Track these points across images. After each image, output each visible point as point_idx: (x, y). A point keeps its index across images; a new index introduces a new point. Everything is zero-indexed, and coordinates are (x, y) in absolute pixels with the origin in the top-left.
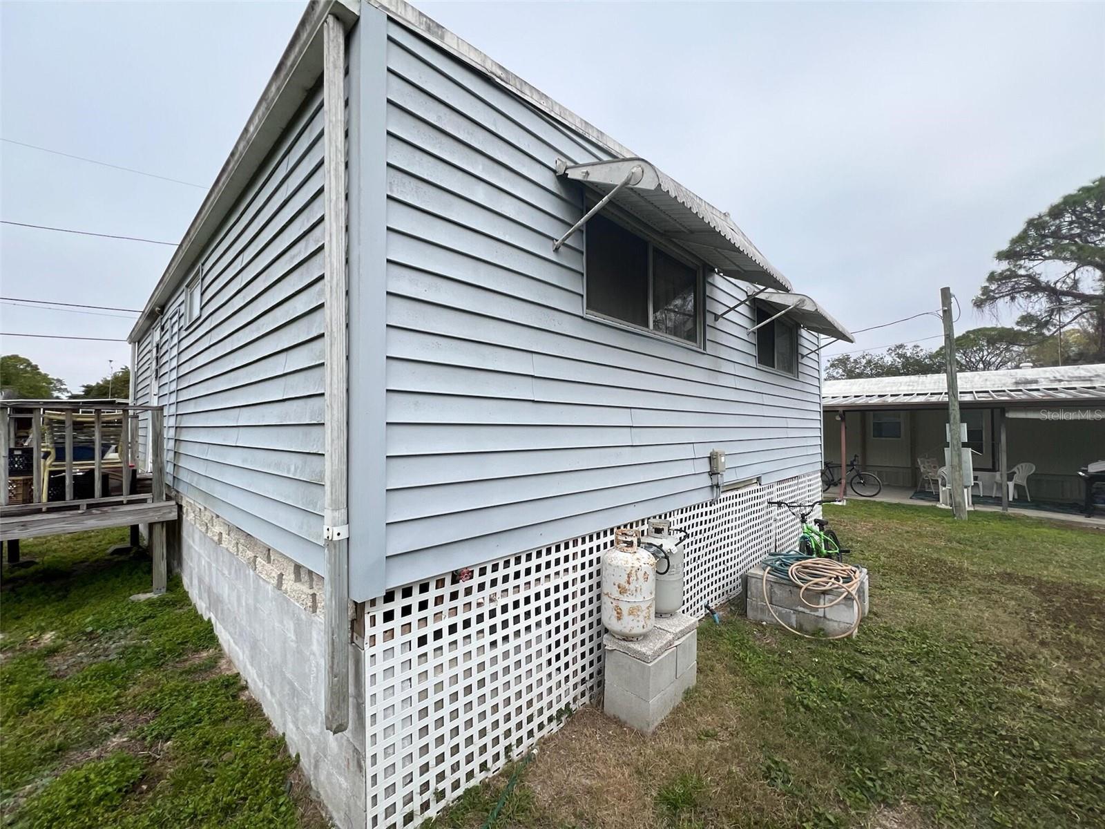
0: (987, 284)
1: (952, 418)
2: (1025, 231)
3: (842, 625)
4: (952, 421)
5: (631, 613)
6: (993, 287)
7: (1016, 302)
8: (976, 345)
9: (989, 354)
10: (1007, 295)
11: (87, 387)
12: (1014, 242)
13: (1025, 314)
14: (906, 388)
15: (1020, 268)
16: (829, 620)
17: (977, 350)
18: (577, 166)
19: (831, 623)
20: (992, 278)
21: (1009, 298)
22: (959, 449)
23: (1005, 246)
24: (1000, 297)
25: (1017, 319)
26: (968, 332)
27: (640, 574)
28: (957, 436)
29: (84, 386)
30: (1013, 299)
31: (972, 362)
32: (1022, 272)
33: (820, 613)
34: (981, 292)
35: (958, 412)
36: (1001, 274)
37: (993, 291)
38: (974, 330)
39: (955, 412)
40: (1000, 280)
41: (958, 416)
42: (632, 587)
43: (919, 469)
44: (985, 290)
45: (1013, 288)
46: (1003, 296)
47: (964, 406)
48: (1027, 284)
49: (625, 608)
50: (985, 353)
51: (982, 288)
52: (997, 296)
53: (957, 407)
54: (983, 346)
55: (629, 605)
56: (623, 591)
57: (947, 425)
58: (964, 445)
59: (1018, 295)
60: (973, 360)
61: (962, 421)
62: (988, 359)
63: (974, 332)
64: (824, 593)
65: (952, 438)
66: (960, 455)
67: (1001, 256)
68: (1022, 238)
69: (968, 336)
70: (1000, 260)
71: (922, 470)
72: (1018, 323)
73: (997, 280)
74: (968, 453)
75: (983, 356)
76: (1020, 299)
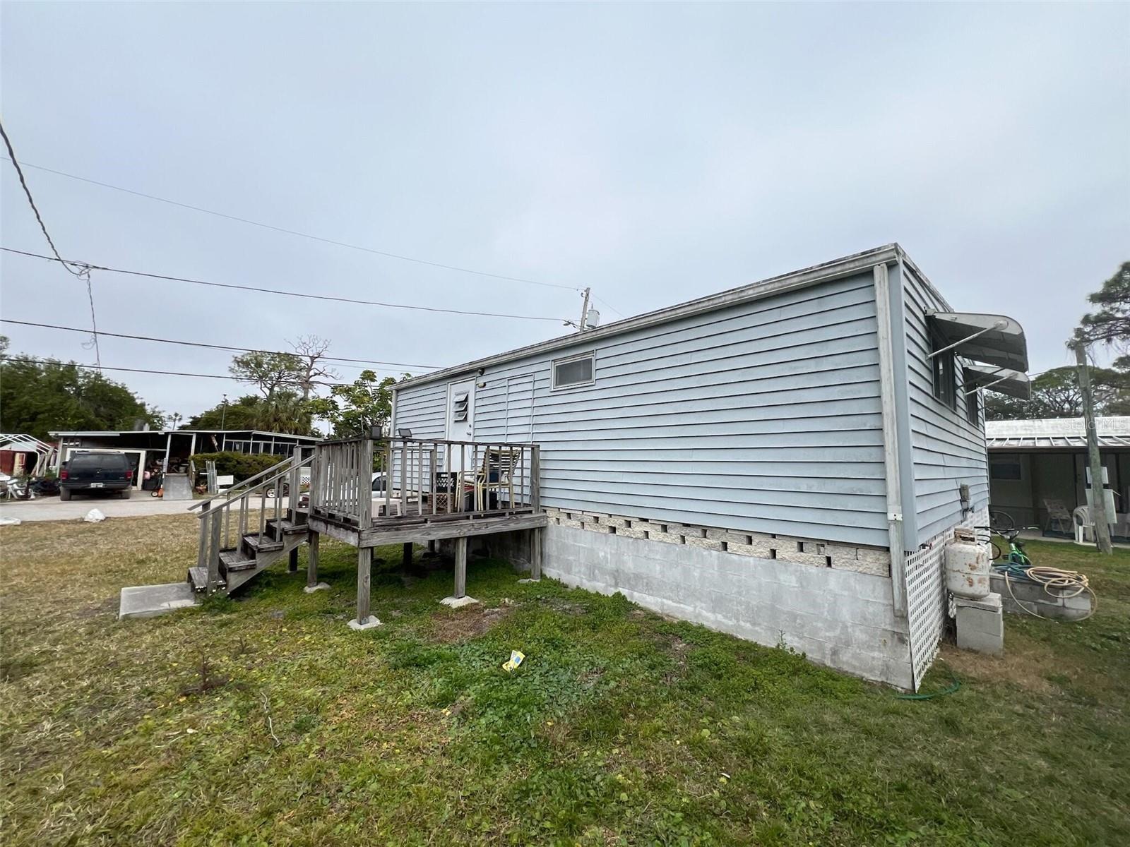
0: (1082, 326)
1: (1093, 461)
2: (1120, 275)
3: (1080, 612)
4: (1092, 465)
5: (980, 582)
6: (1088, 329)
7: (1113, 345)
8: (1060, 384)
9: (1076, 393)
10: (1103, 337)
11: (194, 418)
12: (1108, 284)
13: (1123, 356)
14: (1024, 432)
15: (1117, 311)
16: (1067, 608)
17: (1062, 389)
18: (939, 312)
19: (1070, 611)
20: (1086, 320)
21: (1104, 340)
22: (1101, 491)
23: (1099, 288)
24: (1096, 339)
25: (1114, 360)
26: (1051, 371)
27: (985, 558)
28: (1098, 478)
29: (191, 418)
30: (1109, 340)
31: (1057, 402)
32: (1119, 315)
33: (1060, 603)
34: (1074, 334)
35: (1099, 456)
36: (1097, 317)
37: (1088, 333)
38: (1059, 369)
39: (1095, 457)
40: (1096, 322)
41: (1099, 460)
42: (980, 566)
43: (1046, 509)
44: (1079, 332)
45: (1109, 330)
46: (1098, 339)
47: (1105, 451)
48: (1124, 326)
49: (975, 579)
50: (1072, 393)
51: (1075, 329)
52: (1092, 338)
53: (1097, 452)
54: (1069, 385)
55: (978, 577)
56: (973, 568)
57: (1087, 468)
58: (1106, 486)
59: (1115, 337)
60: (1058, 400)
61: (1103, 464)
62: (1075, 399)
63: (1059, 370)
64: (1064, 588)
65: (1094, 480)
66: (1102, 496)
67: (1095, 298)
68: (1118, 280)
69: (1052, 375)
70: (1094, 302)
71: (1049, 510)
72: (1115, 365)
73: (1092, 323)
74: (1110, 495)
75: (1069, 396)
76: (1116, 340)
